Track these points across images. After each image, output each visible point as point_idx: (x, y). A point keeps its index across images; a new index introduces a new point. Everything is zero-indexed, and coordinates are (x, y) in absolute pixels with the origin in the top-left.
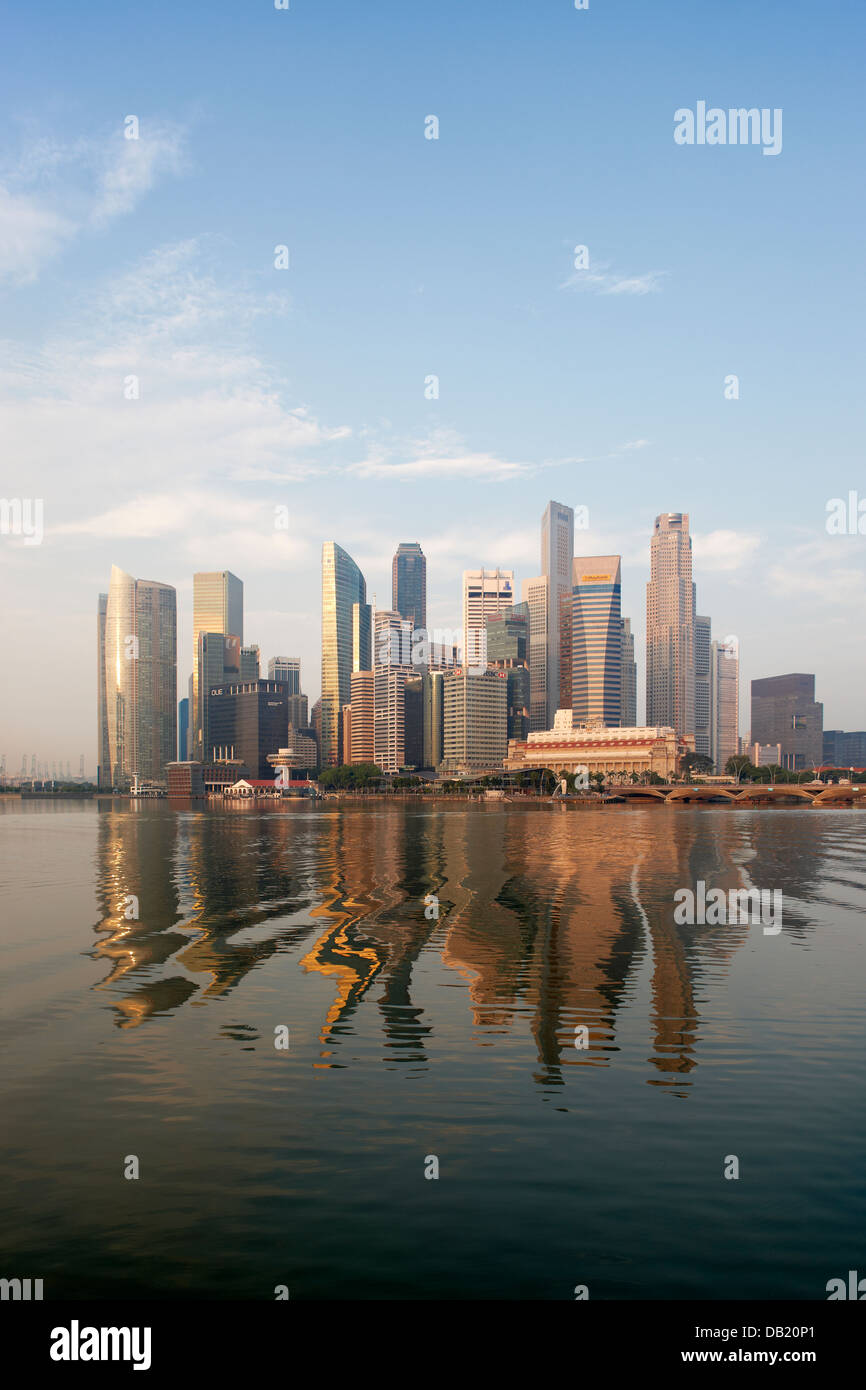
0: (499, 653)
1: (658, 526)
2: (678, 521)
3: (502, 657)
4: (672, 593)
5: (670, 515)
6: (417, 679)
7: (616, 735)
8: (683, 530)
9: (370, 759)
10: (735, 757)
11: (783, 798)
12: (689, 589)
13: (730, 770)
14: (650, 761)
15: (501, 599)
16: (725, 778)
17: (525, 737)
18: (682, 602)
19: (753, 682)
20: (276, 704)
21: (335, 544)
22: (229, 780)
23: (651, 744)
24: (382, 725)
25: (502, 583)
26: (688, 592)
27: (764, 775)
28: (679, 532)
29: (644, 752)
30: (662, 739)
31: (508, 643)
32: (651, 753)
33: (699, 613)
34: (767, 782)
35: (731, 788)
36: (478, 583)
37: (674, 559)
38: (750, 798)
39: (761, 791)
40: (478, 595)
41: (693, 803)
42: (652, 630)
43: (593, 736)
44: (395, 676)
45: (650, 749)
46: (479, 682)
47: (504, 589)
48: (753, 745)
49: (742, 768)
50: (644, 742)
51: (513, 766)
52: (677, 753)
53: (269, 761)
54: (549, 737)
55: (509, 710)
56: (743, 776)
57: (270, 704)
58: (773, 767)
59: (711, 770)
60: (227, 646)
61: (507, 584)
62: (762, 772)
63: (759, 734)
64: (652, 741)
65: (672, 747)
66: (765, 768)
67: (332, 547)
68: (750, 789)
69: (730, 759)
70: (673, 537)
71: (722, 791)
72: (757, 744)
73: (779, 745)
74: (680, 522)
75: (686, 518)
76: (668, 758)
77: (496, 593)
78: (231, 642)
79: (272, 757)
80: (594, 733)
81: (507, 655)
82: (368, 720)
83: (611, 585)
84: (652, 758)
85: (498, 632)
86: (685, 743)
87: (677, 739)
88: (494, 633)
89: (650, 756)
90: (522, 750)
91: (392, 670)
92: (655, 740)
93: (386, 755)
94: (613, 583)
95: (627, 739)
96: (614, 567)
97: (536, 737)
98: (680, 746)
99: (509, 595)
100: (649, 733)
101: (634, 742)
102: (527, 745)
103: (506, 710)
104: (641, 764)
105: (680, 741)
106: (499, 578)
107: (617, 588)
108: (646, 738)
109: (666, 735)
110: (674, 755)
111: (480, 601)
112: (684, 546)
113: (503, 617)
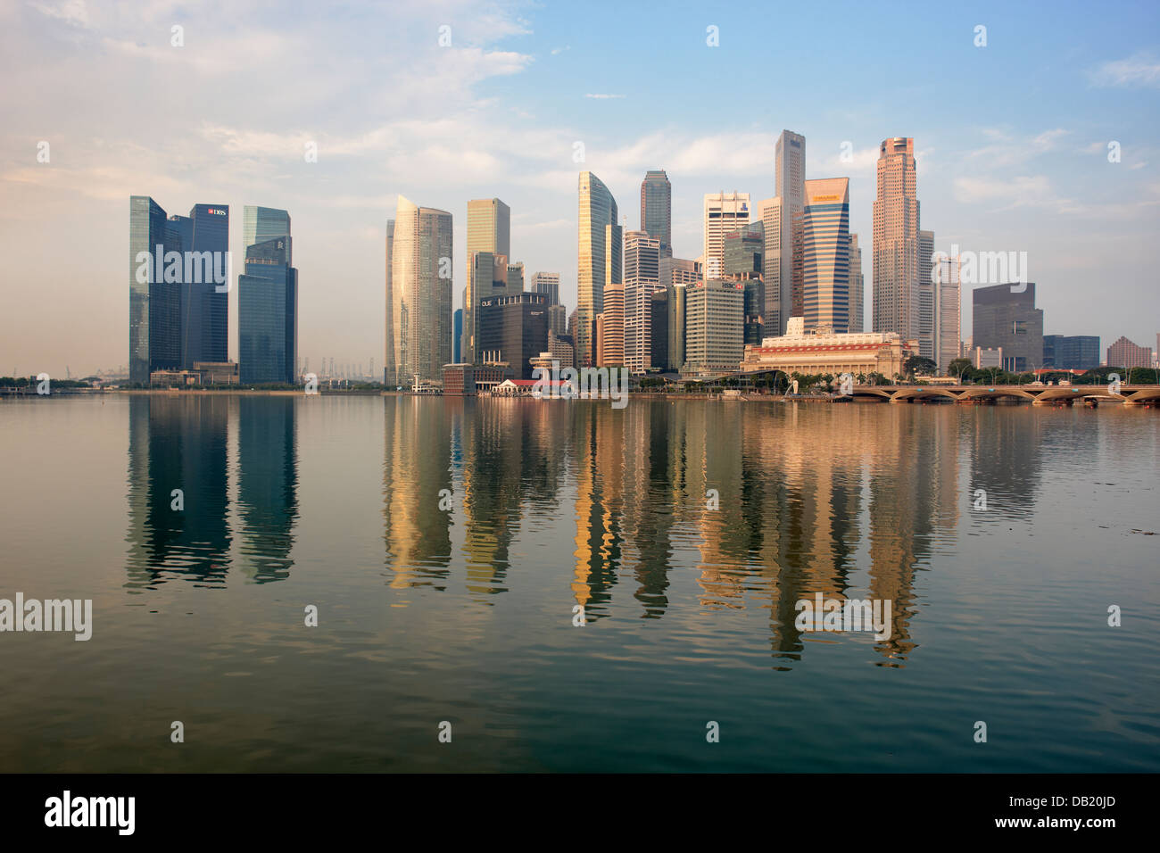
0: (736, 267)
1: (884, 150)
2: (903, 145)
3: (739, 270)
4: (897, 210)
5: (895, 139)
6: (662, 291)
7: (844, 340)
8: (908, 153)
9: (620, 362)
10: (957, 360)
11: (1003, 398)
12: (913, 207)
13: (953, 371)
14: (875, 363)
15: (738, 219)
16: (947, 379)
17: (759, 342)
18: (907, 218)
19: (974, 290)
20: (537, 314)
21: (590, 171)
22: (497, 380)
23: (877, 348)
24: (631, 332)
25: (740, 205)
26: (911, 209)
27: (985, 376)
28: (904, 155)
29: (871, 356)
30: (887, 344)
31: (744, 258)
32: (876, 356)
33: (922, 228)
34: (988, 383)
35: (953, 388)
36: (717, 205)
37: (899, 179)
38: (972, 398)
39: (982, 391)
40: (718, 215)
41: (917, 403)
43: (823, 341)
44: (643, 288)
45: (876, 352)
46: (718, 293)
47: (742, 209)
48: (974, 348)
49: (964, 370)
50: (870, 347)
51: (749, 368)
52: (902, 356)
53: (532, 363)
54: (782, 342)
56: (965, 378)
57: (532, 313)
58: (994, 369)
59: (934, 371)
60: (496, 264)
61: (744, 205)
62: (983, 373)
63: (980, 339)
64: (878, 346)
65: (897, 351)
66: (986, 370)
67: (588, 175)
68: (972, 390)
69: (952, 362)
70: (899, 159)
71: (944, 391)
72: (978, 348)
73: (1000, 349)
74: (905, 146)
75: (910, 142)
76: (893, 361)
77: (734, 214)
78: (499, 260)
79: (533, 360)
80: (823, 339)
81: (744, 269)
82: (618, 327)
83: (839, 205)
84: (878, 361)
85: (736, 248)
86: (909, 347)
87: (902, 344)
88: (732, 249)
89: (876, 359)
90: (757, 354)
91: (640, 283)
92: (881, 345)
93: (634, 358)
94: (842, 202)
95: (855, 344)
96: (843, 187)
97: (770, 342)
98: (905, 350)
99: (746, 215)
100: (875, 338)
101: (861, 346)
102: (761, 350)
103: (742, 318)
104: (867, 367)
105: (904, 345)
106: (737, 200)
107: (846, 207)
108: (872, 343)
109: (891, 340)
110: (899, 359)
111: (720, 221)
112: (908, 168)
113: (741, 235)
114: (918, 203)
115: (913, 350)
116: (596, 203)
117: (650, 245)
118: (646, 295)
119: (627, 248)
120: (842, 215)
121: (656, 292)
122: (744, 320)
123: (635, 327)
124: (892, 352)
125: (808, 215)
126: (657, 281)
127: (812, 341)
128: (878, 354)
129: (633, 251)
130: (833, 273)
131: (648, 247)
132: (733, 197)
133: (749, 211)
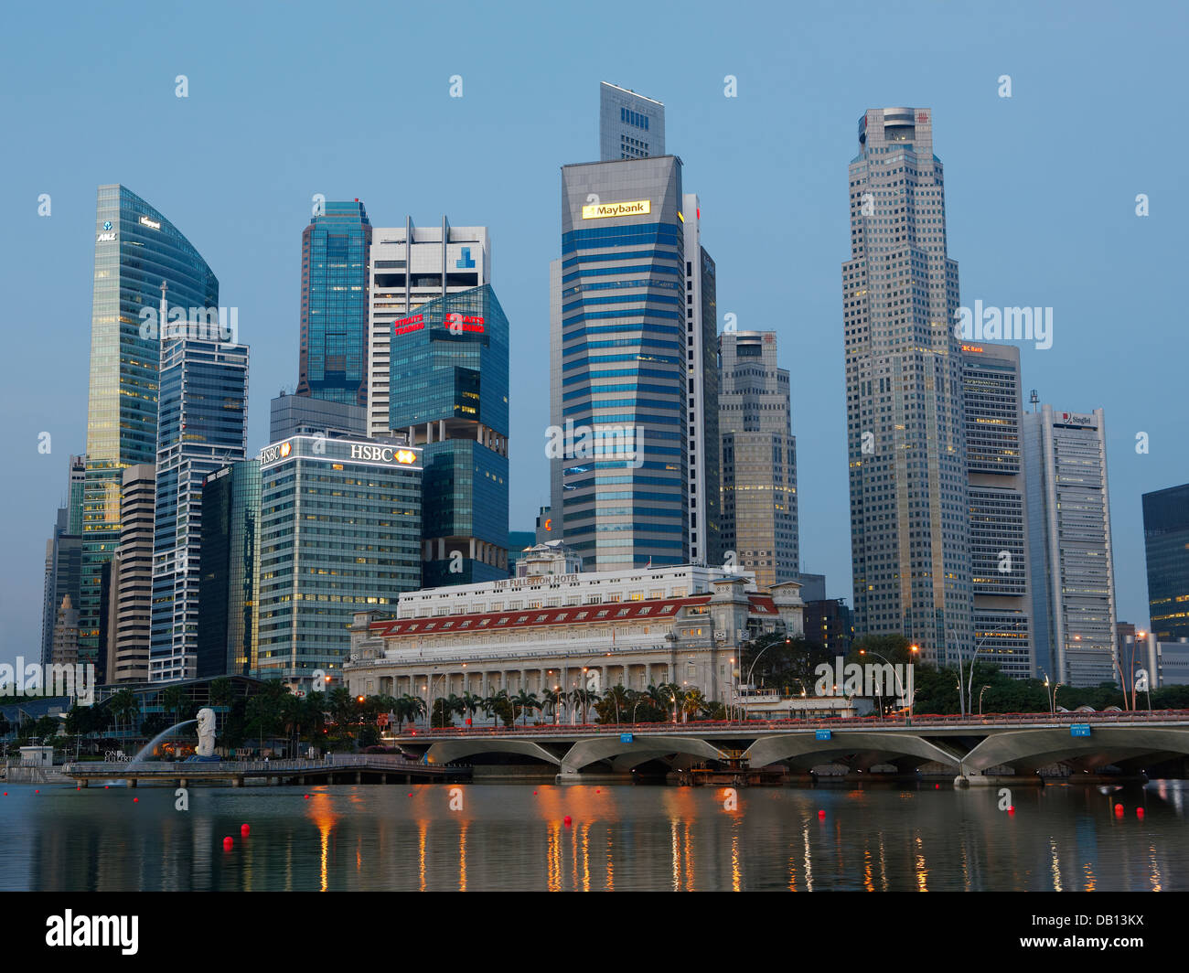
0: (419, 408)
1: (863, 139)
2: (903, 127)
3: (420, 416)
5: (887, 112)
6: (221, 474)
7: (595, 590)
9: (140, 673)
12: (937, 274)
14: (667, 658)
15: (450, 289)
21: (122, 189)
23: (673, 613)
25: (455, 252)
26: (933, 284)
28: (909, 147)
29: (650, 636)
30: (701, 599)
31: (434, 383)
32: (673, 639)
36: (398, 253)
40: (396, 280)
42: (856, 369)
43: (542, 597)
44: (188, 472)
45: (669, 626)
46: (337, 475)
47: (459, 264)
50: (656, 608)
54: (427, 603)
55: (424, 545)
61: (467, 254)
64: (677, 604)
65: (725, 619)
67: (116, 195)
70: (897, 159)
74: (911, 127)
75: (923, 118)
76: (715, 651)
77: (439, 276)
80: (545, 588)
81: (432, 412)
82: (142, 578)
83: (652, 226)
84: (675, 652)
85: (416, 358)
86: (774, 608)
87: (745, 598)
88: (406, 361)
89: (669, 645)
90: (378, 638)
91: (184, 458)
92: (686, 601)
93: (168, 664)
94: (657, 220)
95: (621, 601)
96: (662, 182)
97: (416, 604)
98: (755, 616)
99: (470, 279)
100: (674, 582)
101: (634, 609)
102: (391, 626)
103: (416, 545)
104: (648, 669)
105: (754, 601)
106: (449, 242)
107: (668, 233)
108: (664, 597)
109: (712, 588)
110: (732, 643)
111: (403, 295)
112: (921, 180)
113: (426, 320)
115: (784, 616)
116: (136, 265)
117: (221, 358)
118: (194, 487)
119: (166, 365)
120: (656, 254)
121: (211, 478)
122: (422, 551)
123: (171, 577)
124: (712, 623)
125: (570, 256)
126: (241, 453)
127: (517, 596)
128: (675, 632)
129: (175, 374)
130: (632, 410)
131: (216, 363)
132: (437, 233)
133: (478, 269)
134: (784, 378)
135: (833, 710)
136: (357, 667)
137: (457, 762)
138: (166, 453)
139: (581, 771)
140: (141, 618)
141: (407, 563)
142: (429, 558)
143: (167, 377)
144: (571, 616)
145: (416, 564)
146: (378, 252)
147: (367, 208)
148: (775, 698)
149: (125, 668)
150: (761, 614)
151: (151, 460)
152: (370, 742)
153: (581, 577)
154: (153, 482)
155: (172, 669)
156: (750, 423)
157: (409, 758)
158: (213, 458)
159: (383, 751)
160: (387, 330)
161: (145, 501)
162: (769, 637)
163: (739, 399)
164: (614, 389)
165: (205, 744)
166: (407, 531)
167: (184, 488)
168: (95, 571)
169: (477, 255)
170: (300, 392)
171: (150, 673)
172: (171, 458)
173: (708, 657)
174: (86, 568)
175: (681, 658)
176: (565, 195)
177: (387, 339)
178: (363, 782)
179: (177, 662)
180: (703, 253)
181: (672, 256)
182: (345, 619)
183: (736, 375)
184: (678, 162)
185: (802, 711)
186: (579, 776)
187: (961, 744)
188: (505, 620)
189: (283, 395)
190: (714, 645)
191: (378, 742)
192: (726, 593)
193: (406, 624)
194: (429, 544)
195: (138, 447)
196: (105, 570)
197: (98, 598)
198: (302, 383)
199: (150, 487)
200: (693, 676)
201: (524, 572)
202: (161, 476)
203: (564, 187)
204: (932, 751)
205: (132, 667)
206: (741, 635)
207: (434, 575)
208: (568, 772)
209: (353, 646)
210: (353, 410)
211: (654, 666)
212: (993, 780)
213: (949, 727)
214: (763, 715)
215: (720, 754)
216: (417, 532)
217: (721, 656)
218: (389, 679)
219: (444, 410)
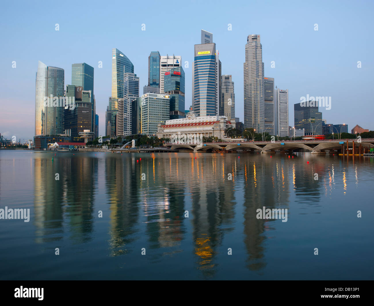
0: (169, 88)
1: (248, 40)
2: (255, 38)
3: (169, 90)
4: (253, 66)
5: (252, 35)
6: (135, 100)
7: (200, 120)
8: (258, 41)
9: (122, 134)
12: (260, 65)
15: (174, 67)
17: (165, 122)
20: (86, 112)
21: (116, 49)
23: (213, 124)
25: (175, 60)
26: (259, 67)
28: (256, 42)
29: (209, 128)
30: (218, 122)
31: (171, 84)
36: (165, 61)
37: (254, 53)
40: (165, 66)
44: (129, 99)
46: (155, 100)
47: (176, 63)
50: (210, 123)
51: (159, 136)
53: (80, 135)
54: (171, 122)
55: (170, 112)
57: (83, 112)
60: (78, 91)
61: (177, 61)
64: (214, 122)
65: (222, 125)
67: (115, 50)
70: (254, 44)
74: (257, 38)
75: (259, 37)
76: (220, 131)
77: (173, 65)
78: (79, 89)
79: (80, 133)
80: (191, 120)
81: (171, 89)
82: (122, 118)
83: (210, 56)
84: (213, 131)
85: (169, 79)
86: (231, 123)
87: (226, 121)
88: (167, 80)
89: (212, 129)
90: (162, 128)
91: (128, 97)
92: (215, 122)
93: (127, 132)
94: (211, 55)
95: (204, 122)
96: (212, 48)
97: (169, 122)
98: (227, 125)
99: (178, 65)
100: (213, 119)
101: (207, 123)
102: (165, 126)
103: (169, 112)
104: (209, 134)
105: (227, 122)
106: (174, 59)
107: (213, 57)
108: (212, 121)
109: (220, 120)
110: (223, 129)
111: (166, 68)
112: (258, 48)
113: (170, 73)
114: (263, 64)
115: (232, 124)
116: (119, 63)
117: (135, 79)
118: (130, 102)
119: (125, 81)
120: (211, 61)
121: (133, 101)
122: (170, 113)
123: (127, 118)
124: (220, 126)
125: (196, 61)
126: (138, 96)
127: (186, 121)
128: (214, 127)
129: (127, 82)
130: (206, 89)
131: (134, 80)
132: (172, 57)
133: (179, 64)
134: (233, 83)
135: (240, 141)
136: (159, 133)
137: (176, 149)
138: (125, 96)
139: (197, 150)
140: (122, 125)
141: (167, 115)
142: (171, 114)
143: (125, 83)
144: (196, 124)
145: (169, 115)
146: (162, 61)
147: (159, 52)
148: (230, 138)
149: (119, 133)
150: (228, 124)
151: (123, 97)
152: (161, 145)
153: (197, 118)
154: (123, 101)
155: (127, 133)
156: (227, 91)
157: (168, 148)
158: (133, 97)
159: (164, 147)
160: (164, 74)
161: (122, 104)
162: (230, 128)
163: (225, 87)
164: (203, 85)
165: (133, 146)
166: (167, 110)
167: (129, 102)
168: (114, 117)
169: (179, 61)
170: (148, 85)
171: (124, 134)
172: (126, 97)
173: (219, 132)
174: (112, 116)
175: (214, 132)
176: (195, 50)
177: (163, 76)
178: (160, 152)
179: (128, 132)
180: (219, 61)
181: (214, 61)
182: (157, 125)
183: (225, 83)
184: (215, 44)
185: (235, 141)
186: (197, 151)
187: (262, 146)
188: (184, 125)
189: (145, 86)
190: (220, 129)
191: (163, 146)
192: (222, 121)
193: (167, 126)
194: (171, 112)
195: (121, 95)
196: (116, 116)
197: (114, 121)
198: (149, 84)
199: (123, 102)
200: (216, 135)
201: (187, 117)
202: (125, 100)
203: (195, 49)
204: (257, 147)
205: (121, 133)
206: (225, 128)
207: (172, 118)
208: (195, 150)
209: (158, 129)
210: (158, 89)
211: (210, 133)
212: (267, 152)
213: (260, 143)
214: (228, 141)
215: (221, 148)
216: (169, 110)
217: (221, 131)
218: (164, 135)
219: (174, 89)
